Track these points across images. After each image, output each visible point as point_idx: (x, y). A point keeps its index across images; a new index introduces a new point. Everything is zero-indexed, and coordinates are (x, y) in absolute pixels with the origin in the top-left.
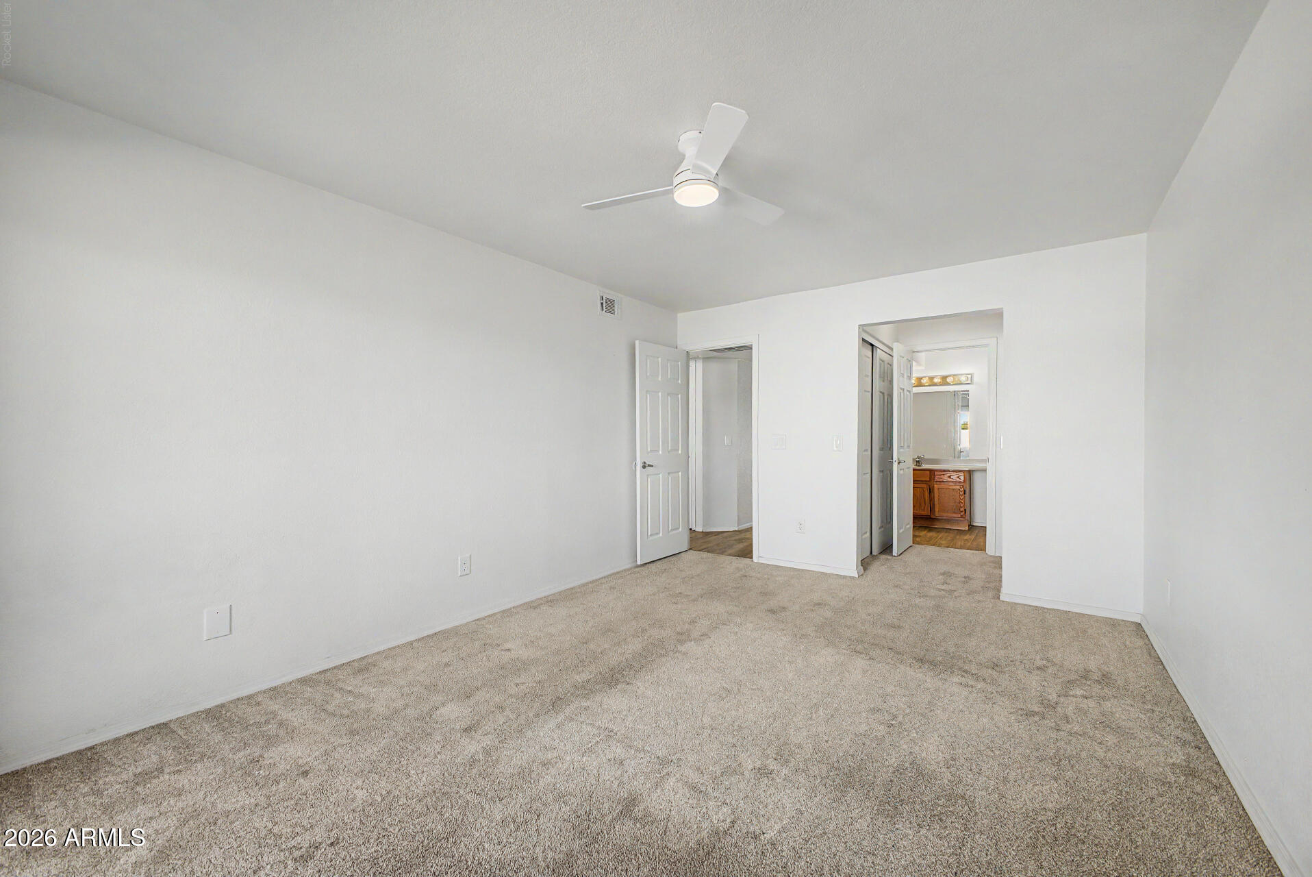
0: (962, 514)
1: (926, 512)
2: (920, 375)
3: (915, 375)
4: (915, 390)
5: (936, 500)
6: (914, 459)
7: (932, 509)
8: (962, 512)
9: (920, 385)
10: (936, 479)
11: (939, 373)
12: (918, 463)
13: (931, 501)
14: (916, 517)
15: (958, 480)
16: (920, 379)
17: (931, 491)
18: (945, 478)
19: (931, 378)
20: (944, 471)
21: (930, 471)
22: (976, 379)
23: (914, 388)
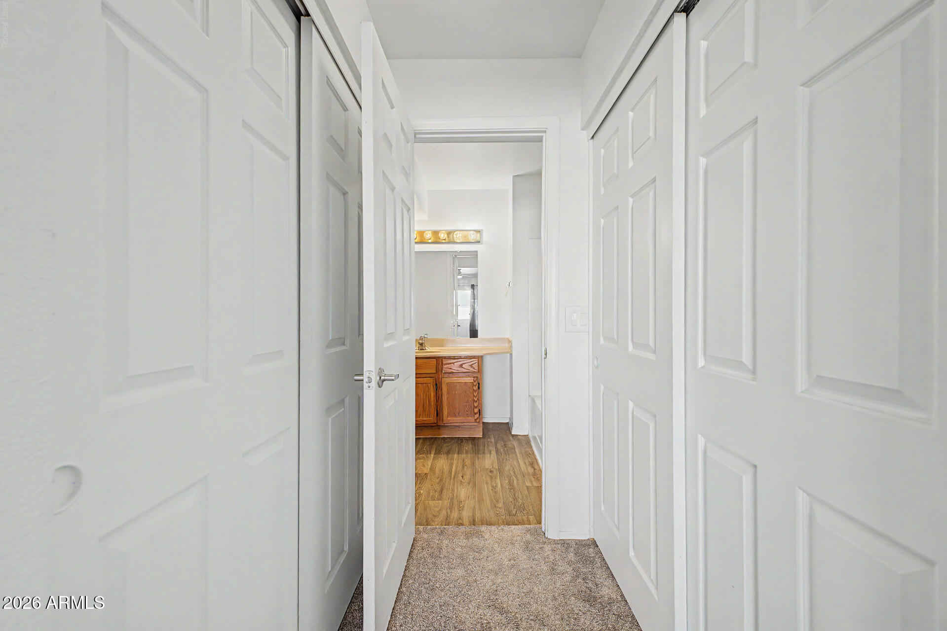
0: (477, 416)
1: (431, 419)
2: (421, 229)
3: (417, 227)
4: (419, 248)
5: (445, 398)
6: (416, 340)
7: (438, 413)
8: (476, 414)
9: (422, 242)
10: (445, 370)
11: (443, 227)
12: (421, 345)
13: (437, 401)
14: (419, 427)
15: (472, 369)
16: (421, 233)
17: (438, 386)
18: (455, 367)
19: (436, 233)
20: (454, 358)
21: (437, 358)
22: (485, 237)
23: (417, 246)
